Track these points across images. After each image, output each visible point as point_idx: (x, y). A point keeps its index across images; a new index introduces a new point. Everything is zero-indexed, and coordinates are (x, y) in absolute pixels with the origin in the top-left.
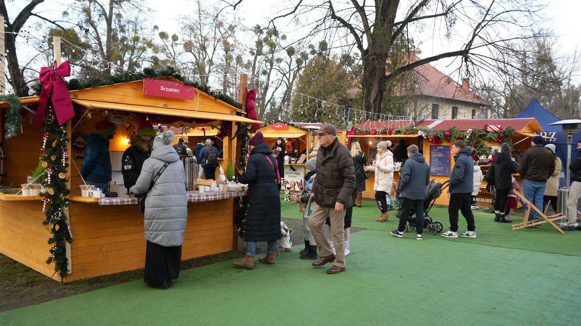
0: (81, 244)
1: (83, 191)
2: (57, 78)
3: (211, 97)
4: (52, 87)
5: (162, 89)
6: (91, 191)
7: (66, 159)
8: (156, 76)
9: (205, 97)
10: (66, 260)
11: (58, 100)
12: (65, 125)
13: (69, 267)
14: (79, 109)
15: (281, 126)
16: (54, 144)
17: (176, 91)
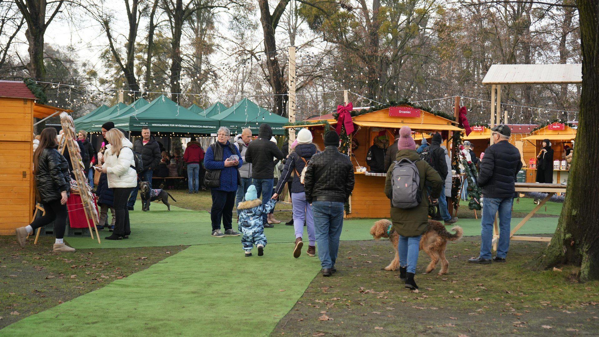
0: (356, 198)
1: (357, 170)
2: (346, 111)
3: (431, 114)
4: (344, 116)
5: (400, 112)
6: (361, 169)
7: (350, 152)
8: (396, 104)
9: (428, 115)
10: (349, 205)
11: (347, 123)
12: (349, 135)
13: (350, 209)
14: (356, 126)
15: (559, 127)
16: (344, 145)
17: (408, 112)
